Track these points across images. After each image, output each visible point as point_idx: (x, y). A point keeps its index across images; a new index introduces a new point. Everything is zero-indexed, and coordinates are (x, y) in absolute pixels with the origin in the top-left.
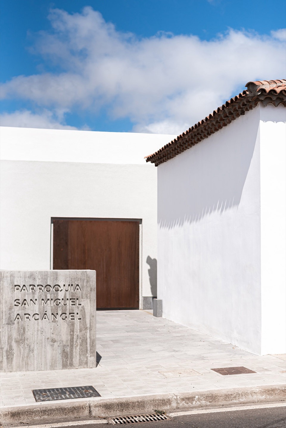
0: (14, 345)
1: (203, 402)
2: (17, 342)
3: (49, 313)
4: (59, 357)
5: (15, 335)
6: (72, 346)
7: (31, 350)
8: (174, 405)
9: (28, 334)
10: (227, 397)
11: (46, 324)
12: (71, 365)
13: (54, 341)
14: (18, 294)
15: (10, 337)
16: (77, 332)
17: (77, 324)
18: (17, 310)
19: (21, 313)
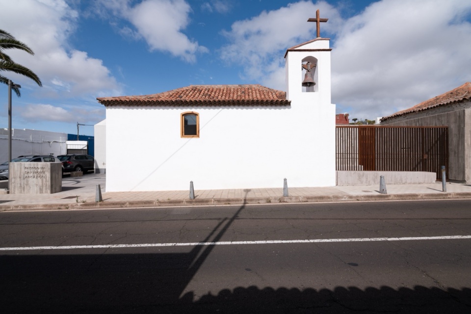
0: (25, 186)
1: (22, 208)
2: (26, 185)
3: (35, 177)
4: (39, 190)
5: (25, 183)
6: (43, 187)
7: (30, 188)
8: (11, 208)
9: (29, 182)
10: (30, 207)
11: (35, 179)
12: (42, 193)
13: (37, 185)
14: (26, 170)
15: (24, 183)
16: (44, 182)
17: (44, 179)
18: (26, 175)
19: (27, 176)
